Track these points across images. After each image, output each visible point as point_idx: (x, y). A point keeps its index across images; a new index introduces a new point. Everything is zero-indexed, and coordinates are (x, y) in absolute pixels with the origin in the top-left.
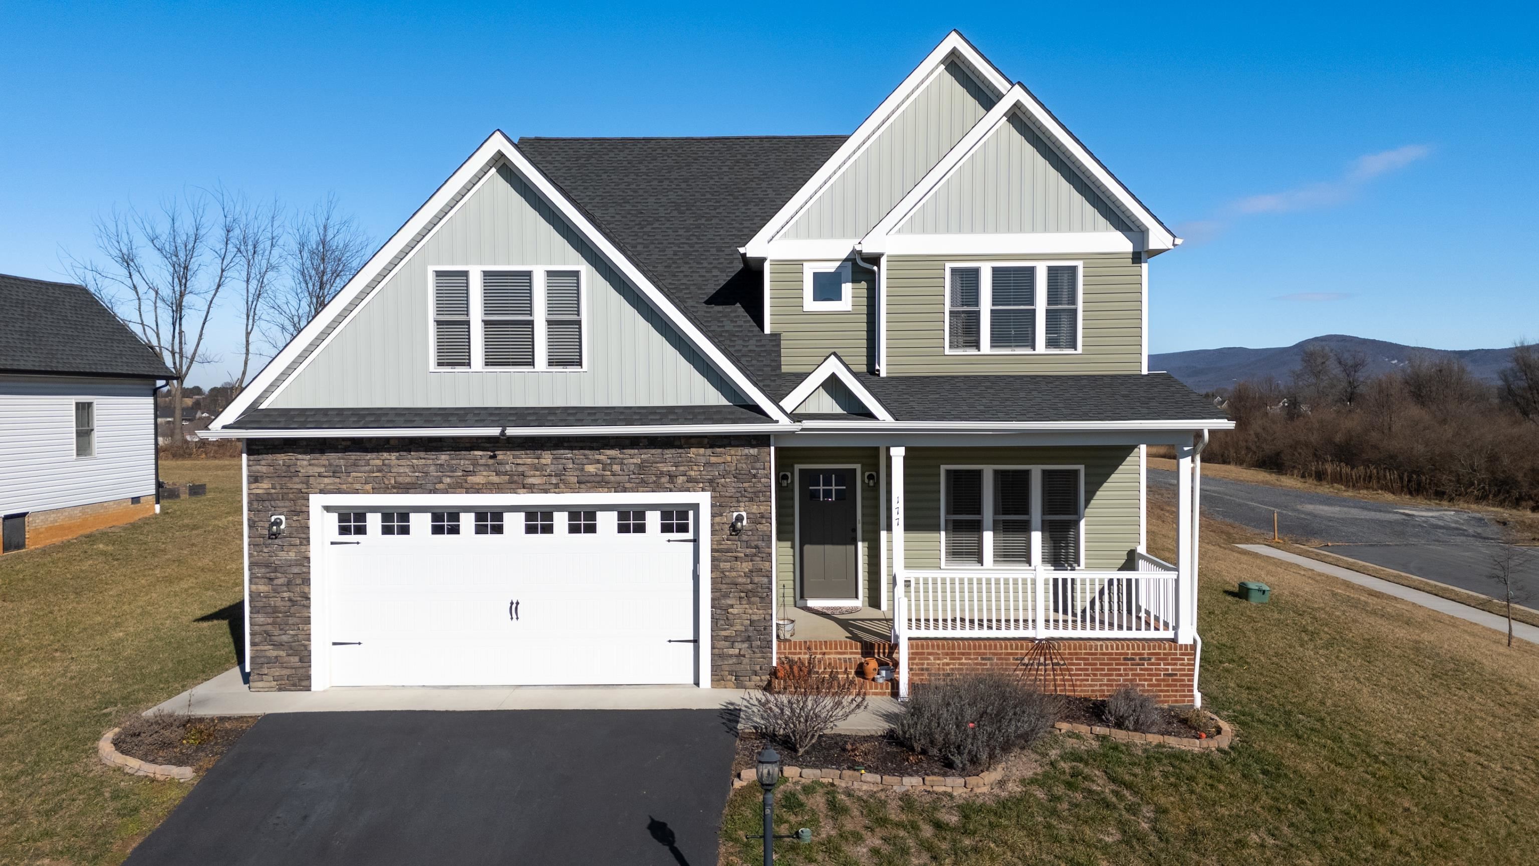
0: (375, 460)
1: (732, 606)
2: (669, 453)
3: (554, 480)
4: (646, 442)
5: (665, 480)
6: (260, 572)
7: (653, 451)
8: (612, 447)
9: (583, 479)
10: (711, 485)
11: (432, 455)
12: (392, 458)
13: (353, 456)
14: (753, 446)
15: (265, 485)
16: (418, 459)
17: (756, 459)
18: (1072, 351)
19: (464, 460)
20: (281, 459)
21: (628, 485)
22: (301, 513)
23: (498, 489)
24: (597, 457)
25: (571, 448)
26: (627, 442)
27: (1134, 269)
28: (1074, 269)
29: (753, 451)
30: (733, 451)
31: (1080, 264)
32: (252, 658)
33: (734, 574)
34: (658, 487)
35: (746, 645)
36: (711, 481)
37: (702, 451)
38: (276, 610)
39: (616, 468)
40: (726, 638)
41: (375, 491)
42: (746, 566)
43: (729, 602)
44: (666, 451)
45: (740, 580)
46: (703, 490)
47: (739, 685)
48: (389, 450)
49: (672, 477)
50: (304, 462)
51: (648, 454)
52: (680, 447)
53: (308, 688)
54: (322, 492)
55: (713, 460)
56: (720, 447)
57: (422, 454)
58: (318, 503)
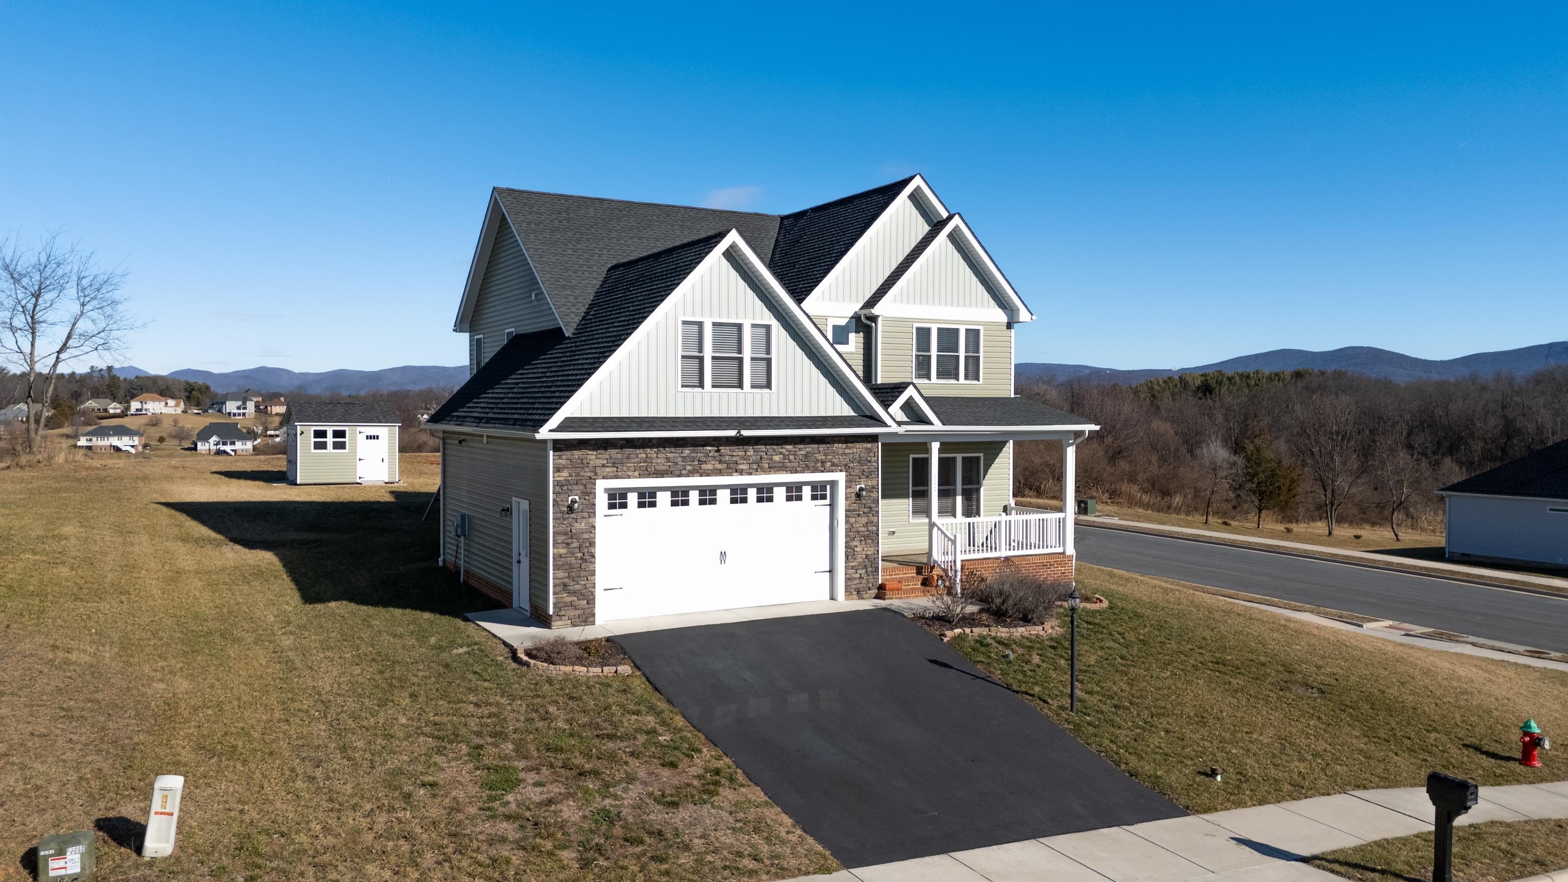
0: (641, 454)
1: (856, 546)
2: (822, 447)
3: (755, 466)
4: (809, 440)
5: (819, 465)
6: (561, 538)
7: (813, 446)
8: (790, 444)
9: (772, 465)
10: (846, 468)
11: (679, 450)
12: (651, 452)
13: (627, 451)
14: (869, 442)
15: (565, 474)
16: (671, 453)
17: (869, 450)
18: (976, 382)
19: (700, 453)
20: (577, 454)
21: (798, 469)
22: (589, 493)
23: (720, 473)
24: (781, 450)
25: (765, 444)
26: (798, 440)
27: (1008, 332)
28: (978, 331)
29: (869, 445)
30: (858, 445)
31: (981, 328)
32: (554, 604)
33: (858, 525)
34: (815, 470)
35: (864, 571)
36: (846, 465)
37: (840, 445)
38: (571, 566)
39: (792, 457)
40: (853, 568)
41: (640, 476)
42: (864, 520)
43: (855, 543)
44: (821, 446)
45: (862, 529)
46: (841, 471)
47: (860, 597)
48: (651, 447)
49: (823, 463)
50: (592, 456)
51: (809, 448)
52: (828, 443)
53: (593, 623)
54: (604, 478)
55: (847, 451)
56: (850, 443)
57: (673, 450)
58: (602, 486)
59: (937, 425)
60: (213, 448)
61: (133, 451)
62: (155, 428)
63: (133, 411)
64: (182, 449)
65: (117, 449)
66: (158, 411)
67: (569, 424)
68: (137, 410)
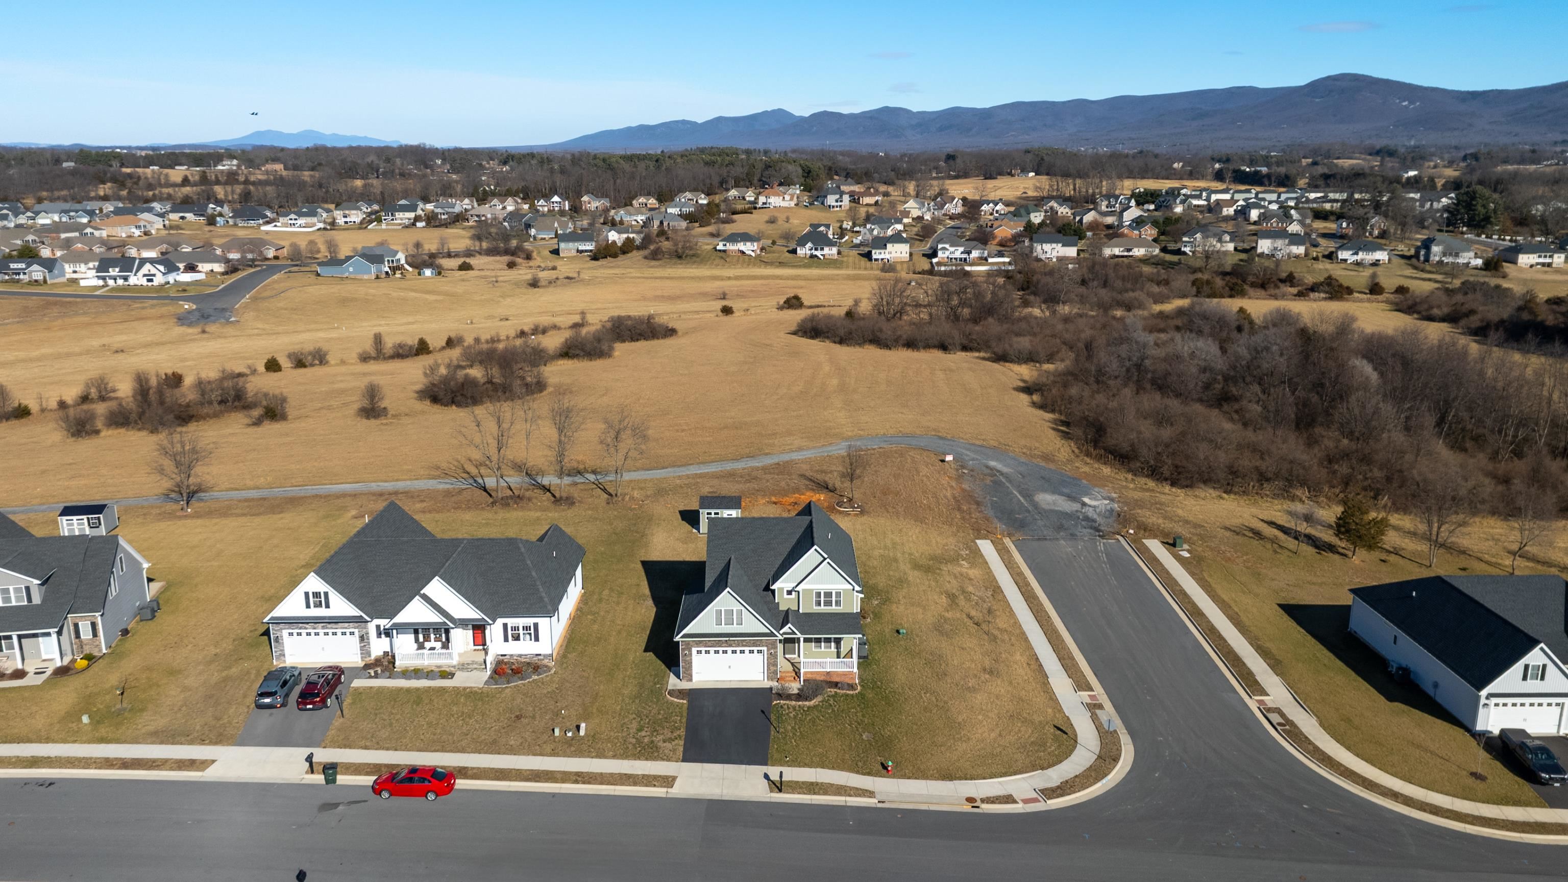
0: (704, 642)
2: (759, 641)
3: (738, 645)
6: (683, 661)
7: (756, 641)
9: (743, 645)
10: (767, 646)
13: (701, 642)
15: (684, 647)
16: (712, 642)
17: (774, 642)
18: (840, 608)
19: (721, 643)
20: (687, 642)
21: (751, 646)
22: (690, 651)
23: (727, 647)
24: (745, 642)
25: (740, 641)
26: (749, 640)
28: (840, 593)
31: (842, 591)
32: (682, 679)
33: (771, 661)
34: (756, 647)
35: (773, 675)
38: (686, 668)
39: (749, 643)
40: (770, 676)
41: (704, 647)
43: (770, 666)
45: (773, 663)
46: (765, 647)
47: (772, 683)
48: (707, 641)
49: (759, 645)
50: (691, 643)
51: (754, 641)
53: (692, 684)
54: (694, 648)
55: (767, 642)
58: (694, 650)
59: (799, 635)
60: (809, 252)
61: (753, 254)
62: (773, 225)
63: (760, 205)
64: (789, 251)
65: (743, 252)
66: (777, 205)
67: (684, 636)
68: (764, 203)
